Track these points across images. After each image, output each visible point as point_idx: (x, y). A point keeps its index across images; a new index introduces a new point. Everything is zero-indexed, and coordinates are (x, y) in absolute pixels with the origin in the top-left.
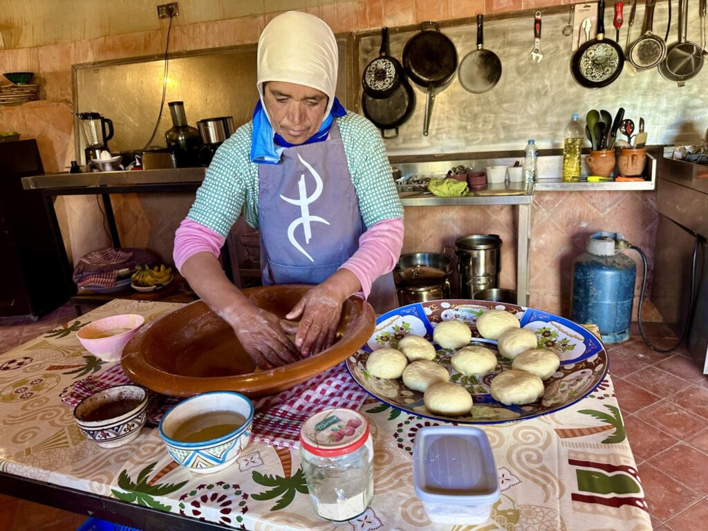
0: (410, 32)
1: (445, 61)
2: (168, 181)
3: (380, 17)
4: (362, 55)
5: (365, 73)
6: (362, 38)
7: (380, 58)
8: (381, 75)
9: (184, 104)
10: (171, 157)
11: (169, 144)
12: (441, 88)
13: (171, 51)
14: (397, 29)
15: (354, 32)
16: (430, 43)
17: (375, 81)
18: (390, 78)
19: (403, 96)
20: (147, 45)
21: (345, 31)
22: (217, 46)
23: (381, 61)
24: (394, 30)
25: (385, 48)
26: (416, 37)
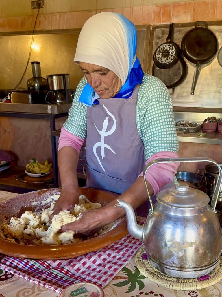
0: (188, 27)
1: (209, 47)
2: (25, 112)
3: (169, 16)
4: (155, 40)
5: (156, 52)
6: (156, 29)
7: (167, 43)
8: (166, 54)
9: (41, 64)
10: (28, 97)
11: (29, 88)
12: (206, 65)
13: (37, 29)
14: (180, 25)
15: (152, 25)
16: (200, 35)
17: (162, 57)
18: (172, 56)
19: (179, 68)
20: (23, 24)
21: (146, 24)
22: (65, 28)
23: (167, 45)
24: (178, 25)
25: (170, 36)
26: (192, 31)
